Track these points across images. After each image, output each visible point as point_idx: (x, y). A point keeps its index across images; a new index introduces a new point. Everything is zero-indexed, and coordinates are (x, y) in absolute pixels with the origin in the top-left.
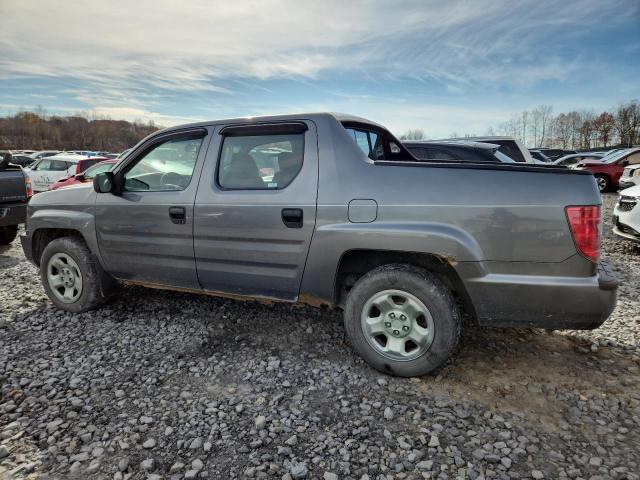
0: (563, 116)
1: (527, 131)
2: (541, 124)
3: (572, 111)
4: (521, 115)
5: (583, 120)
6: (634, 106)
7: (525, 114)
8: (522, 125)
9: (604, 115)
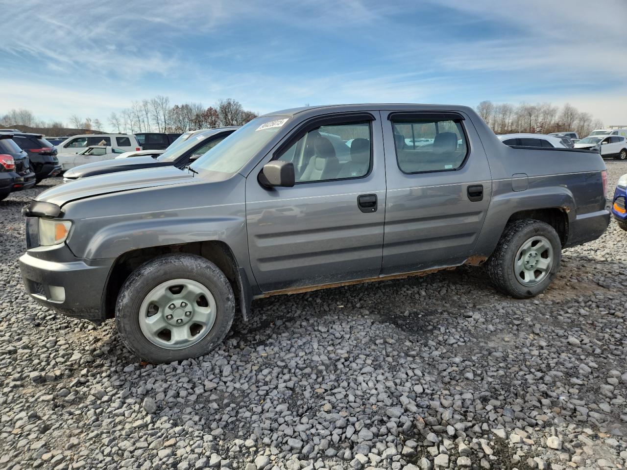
0: (177, 107)
1: (150, 120)
2: (161, 113)
3: (184, 104)
4: (141, 104)
5: (195, 112)
6: (229, 104)
7: (146, 103)
8: (144, 113)
9: (210, 109)
